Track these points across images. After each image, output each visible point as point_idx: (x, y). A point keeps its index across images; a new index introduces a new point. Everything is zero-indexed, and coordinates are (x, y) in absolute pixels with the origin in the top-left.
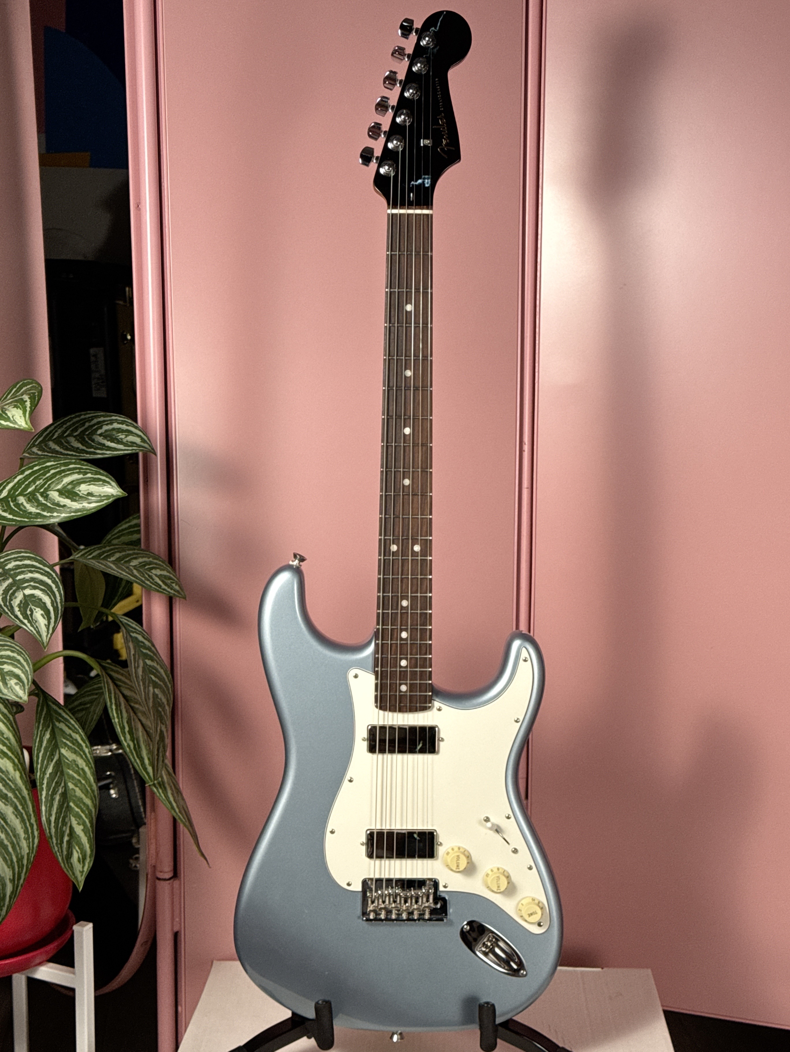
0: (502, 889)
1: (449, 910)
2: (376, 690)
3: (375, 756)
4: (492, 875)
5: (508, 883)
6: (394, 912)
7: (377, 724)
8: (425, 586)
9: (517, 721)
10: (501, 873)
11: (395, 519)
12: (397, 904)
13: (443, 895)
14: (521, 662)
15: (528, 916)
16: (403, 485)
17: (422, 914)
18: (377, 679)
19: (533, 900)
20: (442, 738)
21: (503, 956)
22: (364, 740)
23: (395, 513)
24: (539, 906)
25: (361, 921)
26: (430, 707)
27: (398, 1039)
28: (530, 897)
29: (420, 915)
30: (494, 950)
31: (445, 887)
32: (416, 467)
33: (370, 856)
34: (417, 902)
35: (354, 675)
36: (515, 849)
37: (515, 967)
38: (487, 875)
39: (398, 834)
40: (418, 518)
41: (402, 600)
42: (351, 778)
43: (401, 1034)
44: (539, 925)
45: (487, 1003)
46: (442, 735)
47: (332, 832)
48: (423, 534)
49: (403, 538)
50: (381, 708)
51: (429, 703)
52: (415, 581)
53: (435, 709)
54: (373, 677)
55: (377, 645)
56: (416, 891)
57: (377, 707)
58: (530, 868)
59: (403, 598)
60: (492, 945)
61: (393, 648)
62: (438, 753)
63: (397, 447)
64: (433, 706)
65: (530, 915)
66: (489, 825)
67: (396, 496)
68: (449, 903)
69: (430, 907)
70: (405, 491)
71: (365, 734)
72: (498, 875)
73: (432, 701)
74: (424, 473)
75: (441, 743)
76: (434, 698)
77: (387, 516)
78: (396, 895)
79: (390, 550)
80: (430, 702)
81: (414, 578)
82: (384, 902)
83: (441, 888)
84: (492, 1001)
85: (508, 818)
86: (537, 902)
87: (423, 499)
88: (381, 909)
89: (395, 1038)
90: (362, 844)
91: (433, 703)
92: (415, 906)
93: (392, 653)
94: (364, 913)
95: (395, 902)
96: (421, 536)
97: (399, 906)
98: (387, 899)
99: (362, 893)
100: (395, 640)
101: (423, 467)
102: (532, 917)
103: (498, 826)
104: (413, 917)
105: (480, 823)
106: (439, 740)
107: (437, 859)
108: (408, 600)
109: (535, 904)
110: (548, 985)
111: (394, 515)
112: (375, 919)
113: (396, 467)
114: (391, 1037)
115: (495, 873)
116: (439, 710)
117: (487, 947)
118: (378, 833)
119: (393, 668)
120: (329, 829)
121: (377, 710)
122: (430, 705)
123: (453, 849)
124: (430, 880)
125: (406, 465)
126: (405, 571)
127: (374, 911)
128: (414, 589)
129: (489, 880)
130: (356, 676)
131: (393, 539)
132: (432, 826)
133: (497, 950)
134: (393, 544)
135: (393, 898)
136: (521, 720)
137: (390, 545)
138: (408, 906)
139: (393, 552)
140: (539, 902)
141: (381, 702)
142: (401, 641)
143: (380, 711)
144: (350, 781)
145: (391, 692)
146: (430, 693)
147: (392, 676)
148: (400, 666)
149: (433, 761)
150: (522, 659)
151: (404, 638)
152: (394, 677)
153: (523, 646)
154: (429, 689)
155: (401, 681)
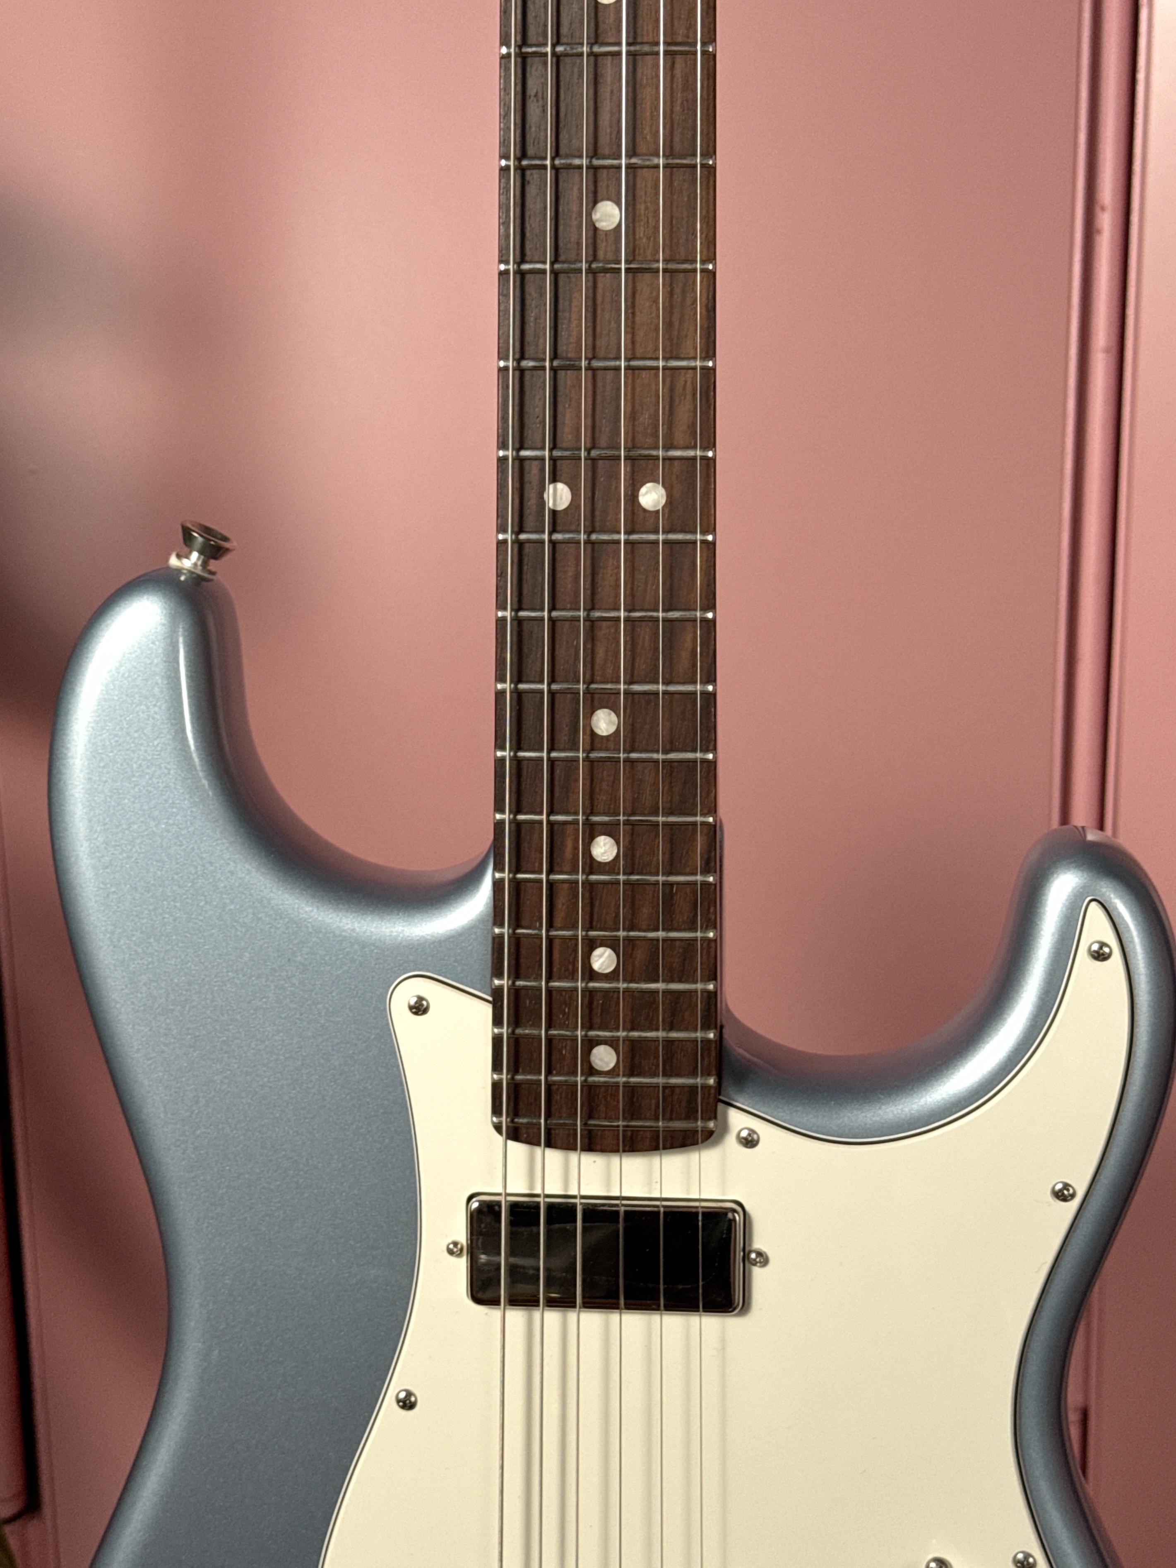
2: (496, 1066)
3: (493, 1314)
7: (500, 1190)
8: (685, 655)
9: (1063, 1196)
11: (561, 374)
14: (1083, 959)
16: (594, 230)
18: (497, 1021)
20: (760, 1254)
22: (453, 1250)
23: (561, 349)
26: (709, 1136)
32: (642, 148)
35: (413, 1001)
40: (657, 368)
41: (591, 711)
42: (409, 1394)
46: (759, 1243)
48: (680, 436)
49: (594, 453)
50: (514, 1134)
51: (706, 1119)
52: (644, 634)
53: (731, 1140)
54: (486, 1011)
55: (498, 885)
57: (498, 1128)
59: (595, 702)
61: (561, 902)
62: (745, 1307)
63: (566, 62)
64: (725, 1128)
67: (562, 278)
70: (601, 254)
71: (461, 1235)
73: (720, 1106)
74: (679, 175)
75: (757, 1273)
76: (729, 1091)
77: (527, 364)
79: (542, 503)
80: (712, 1114)
81: (641, 619)
87: (678, 290)
91: (726, 1118)
93: (558, 921)
96: (667, 448)
100: (567, 867)
101: (677, 147)
106: (746, 1257)
108: (615, 709)
111: (555, 356)
113: (562, 151)
116: (750, 1142)
119: (560, 979)
121: (499, 1139)
122: (711, 1124)
125: (604, 140)
126: (604, 591)
128: (641, 665)
130: (419, 1008)
131: (554, 460)
134: (554, 479)
137: (542, 489)
139: (554, 513)
141: (515, 1112)
142: (591, 873)
143: (510, 1143)
144: (407, 1403)
145: (554, 1072)
146: (709, 1075)
147: (554, 1011)
148: (587, 973)
149: (723, 1341)
150: (1086, 948)
151: (600, 863)
152: (564, 1013)
153: (1094, 907)
154: (706, 1059)
155: (591, 1028)
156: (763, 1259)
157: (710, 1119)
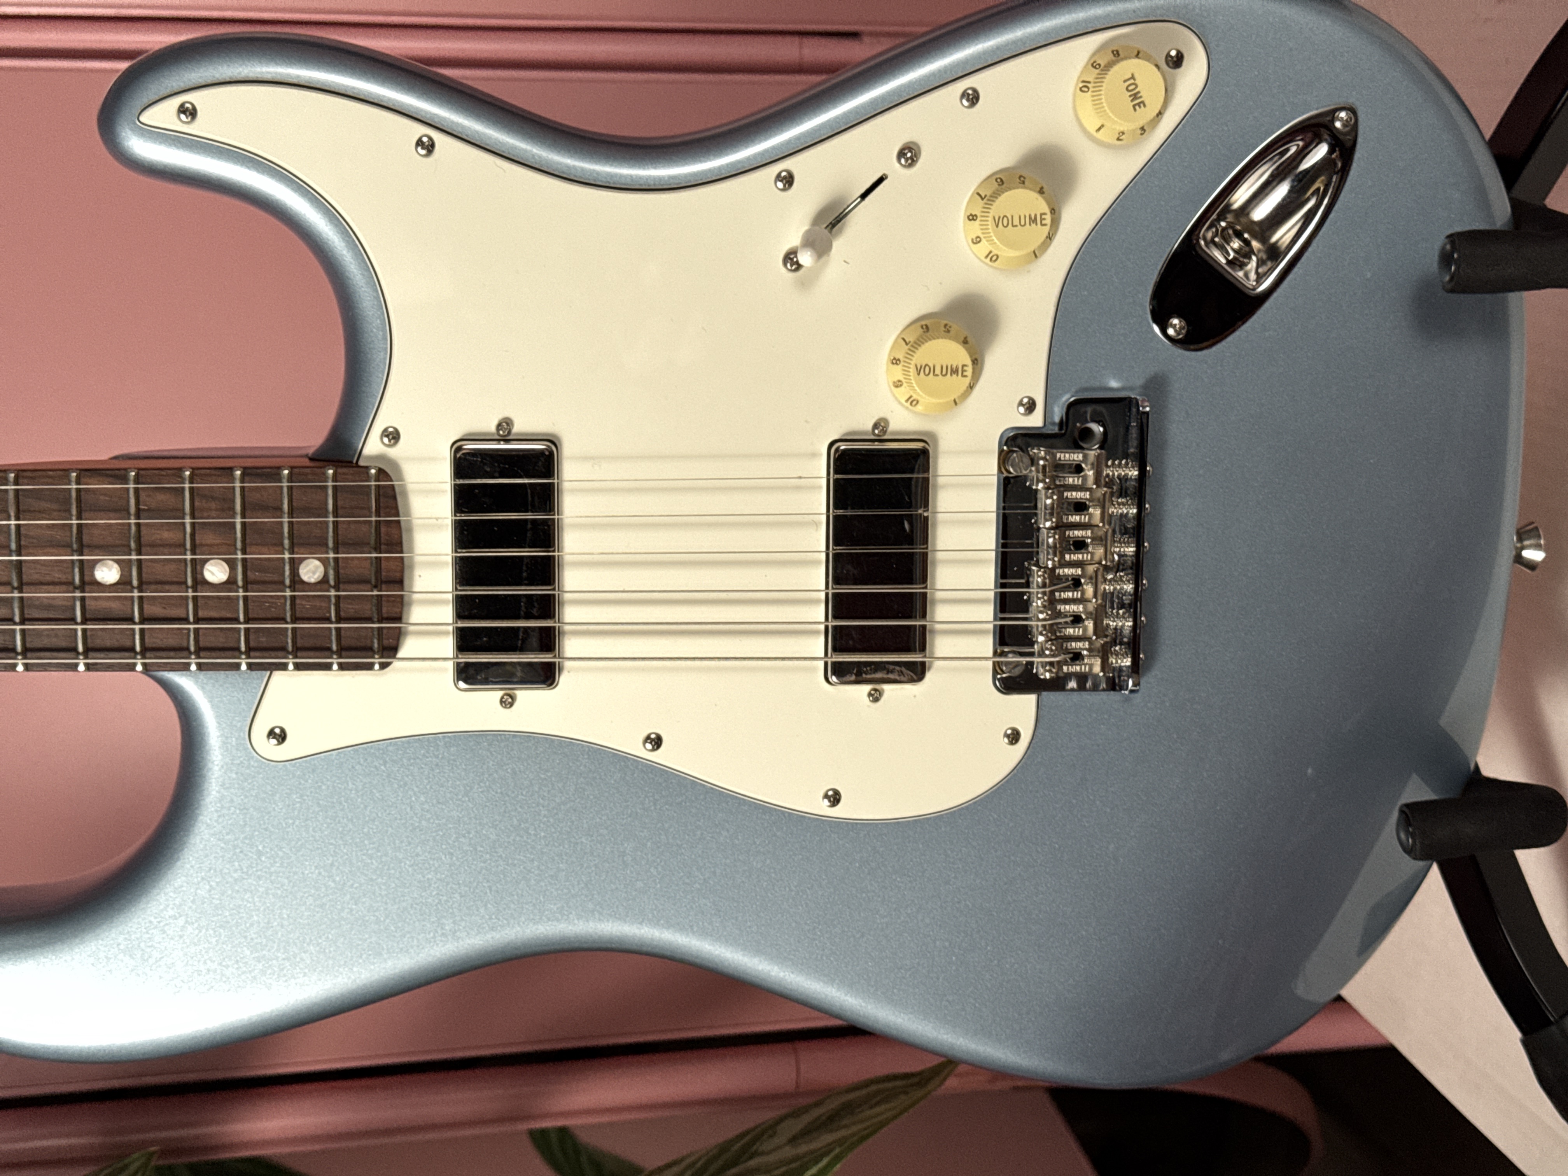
0: (1040, 206)
1: (1112, 389)
2: (328, 667)
3: (567, 666)
4: (990, 241)
5: (1022, 181)
6: (1109, 588)
7: (449, 661)
9: (429, 147)
10: (986, 209)
12: (1083, 575)
13: (1058, 413)
14: (197, 128)
15: (1140, 111)
17: (1121, 488)
18: (283, 667)
19: (1084, 87)
20: (500, 426)
21: (1282, 191)
22: (508, 702)
24: (1109, 66)
25: (1137, 698)
26: (382, 474)
27: (1538, 547)
28: (1074, 95)
29: (1123, 493)
30: (1261, 223)
31: (1031, 407)
33: (917, 672)
34: (1080, 507)
35: (273, 743)
36: (901, 154)
37: (1321, 151)
38: (993, 258)
39: (838, 580)
42: (648, 739)
43: (1522, 535)
44: (1177, 61)
45: (1446, 259)
46: (489, 428)
47: (835, 798)
50: (392, 651)
51: (366, 477)
53: (393, 452)
54: (278, 676)
56: (1041, 512)
57: (384, 666)
58: (973, 98)
60: (1239, 235)
61: (160, 612)
62: (553, 440)
64: (382, 457)
65: (1136, 98)
66: (806, 258)
68: (1086, 389)
69: (1098, 457)
71: (491, 697)
72: (990, 223)
73: (362, 463)
75: (519, 428)
76: (350, 457)
78: (1053, 578)
80: (365, 471)
82: (1077, 620)
83: (1036, 420)
84: (1437, 243)
85: (788, 180)
86: (1092, 75)
88: (1099, 630)
89: (1534, 555)
90: (875, 697)
91: (371, 458)
92: (1096, 512)
93: (181, 615)
94: (1114, 685)
95: (1076, 583)
97: (1091, 569)
98: (1062, 608)
99: (1045, 694)
100: (127, 606)
102: (1145, 96)
103: (817, 219)
104: (1134, 518)
105: (805, 285)
106: (503, 439)
107: (933, 436)
109: (1100, 78)
110: (1388, 26)
112: (1134, 646)
114: (1531, 566)
115: (985, 230)
116: (393, 436)
117: (1245, 253)
118: (838, 648)
119: (237, 612)
120: (823, 808)
121: (396, 664)
122: (374, 471)
123: (898, 384)
124: (1004, 459)
127: (1104, 653)
129: (1006, 253)
130: (280, 736)
132: (814, 455)
133: (1260, 213)
135: (1065, 589)
136: (421, 130)
138: (1093, 539)
140: (1095, 65)
141: (368, 650)
142: (130, 583)
143: (400, 654)
144: (656, 742)
145: (328, 615)
146: (324, 474)
147: (269, 616)
148: (229, 586)
149: (585, 458)
150: (185, 126)
151: (121, 575)
152: (269, 606)
153: (143, 118)
154: (310, 477)
155: (282, 582)
156: (505, 424)
157: (368, 473)
